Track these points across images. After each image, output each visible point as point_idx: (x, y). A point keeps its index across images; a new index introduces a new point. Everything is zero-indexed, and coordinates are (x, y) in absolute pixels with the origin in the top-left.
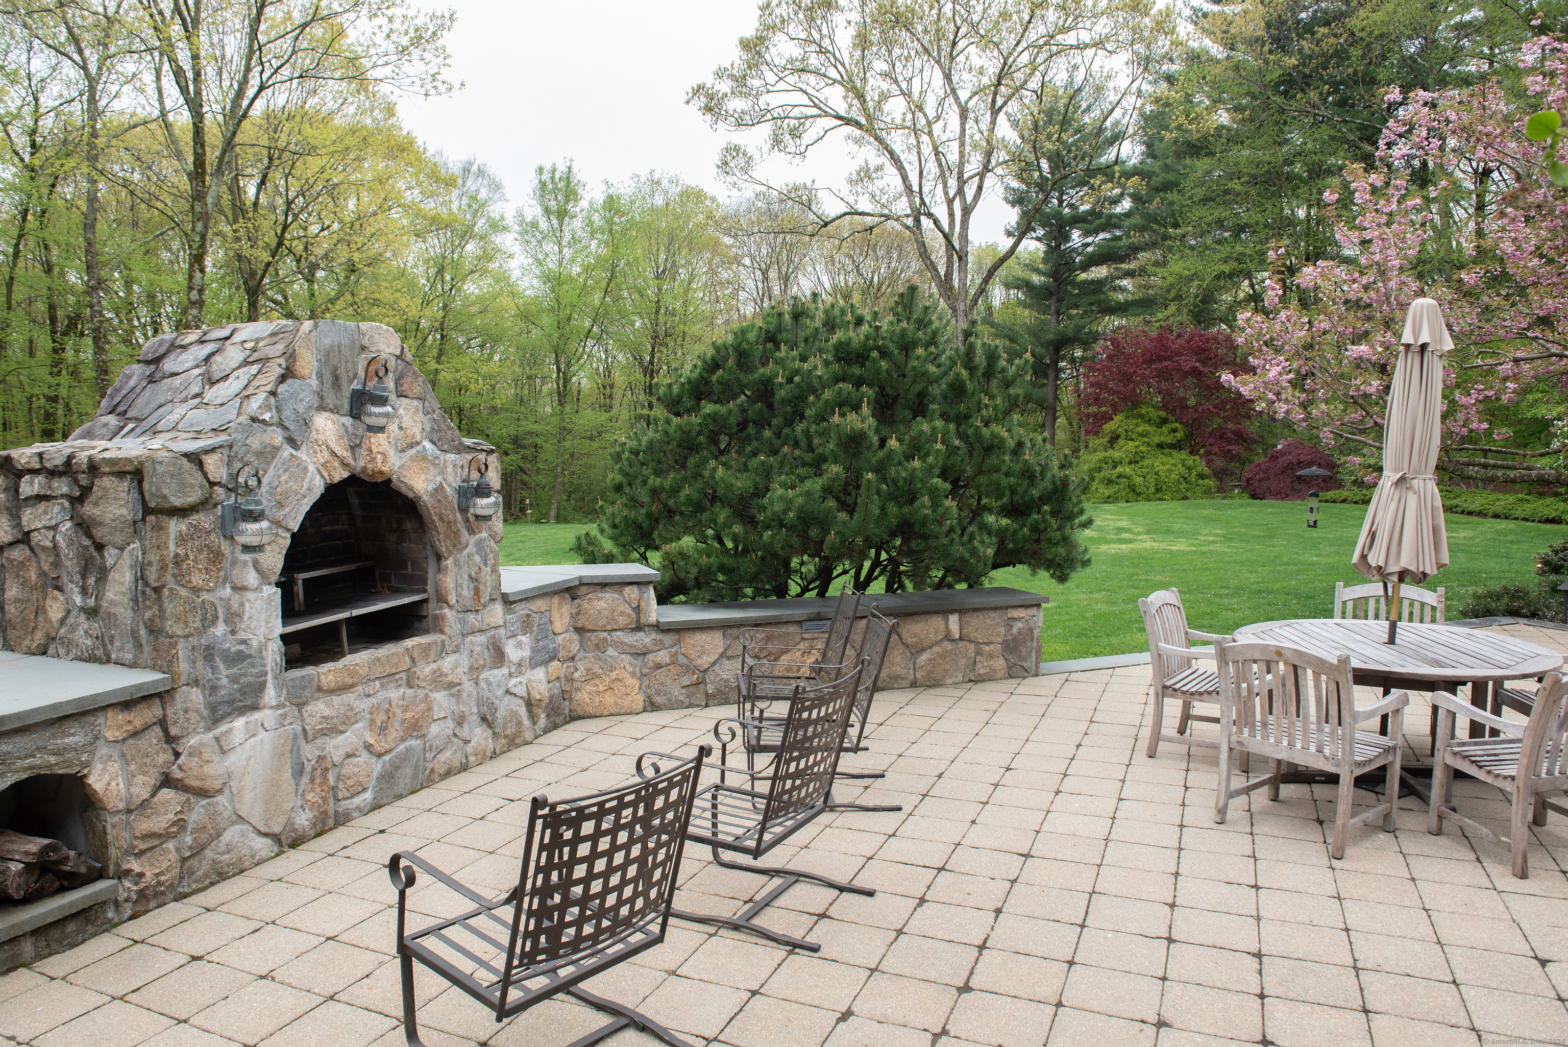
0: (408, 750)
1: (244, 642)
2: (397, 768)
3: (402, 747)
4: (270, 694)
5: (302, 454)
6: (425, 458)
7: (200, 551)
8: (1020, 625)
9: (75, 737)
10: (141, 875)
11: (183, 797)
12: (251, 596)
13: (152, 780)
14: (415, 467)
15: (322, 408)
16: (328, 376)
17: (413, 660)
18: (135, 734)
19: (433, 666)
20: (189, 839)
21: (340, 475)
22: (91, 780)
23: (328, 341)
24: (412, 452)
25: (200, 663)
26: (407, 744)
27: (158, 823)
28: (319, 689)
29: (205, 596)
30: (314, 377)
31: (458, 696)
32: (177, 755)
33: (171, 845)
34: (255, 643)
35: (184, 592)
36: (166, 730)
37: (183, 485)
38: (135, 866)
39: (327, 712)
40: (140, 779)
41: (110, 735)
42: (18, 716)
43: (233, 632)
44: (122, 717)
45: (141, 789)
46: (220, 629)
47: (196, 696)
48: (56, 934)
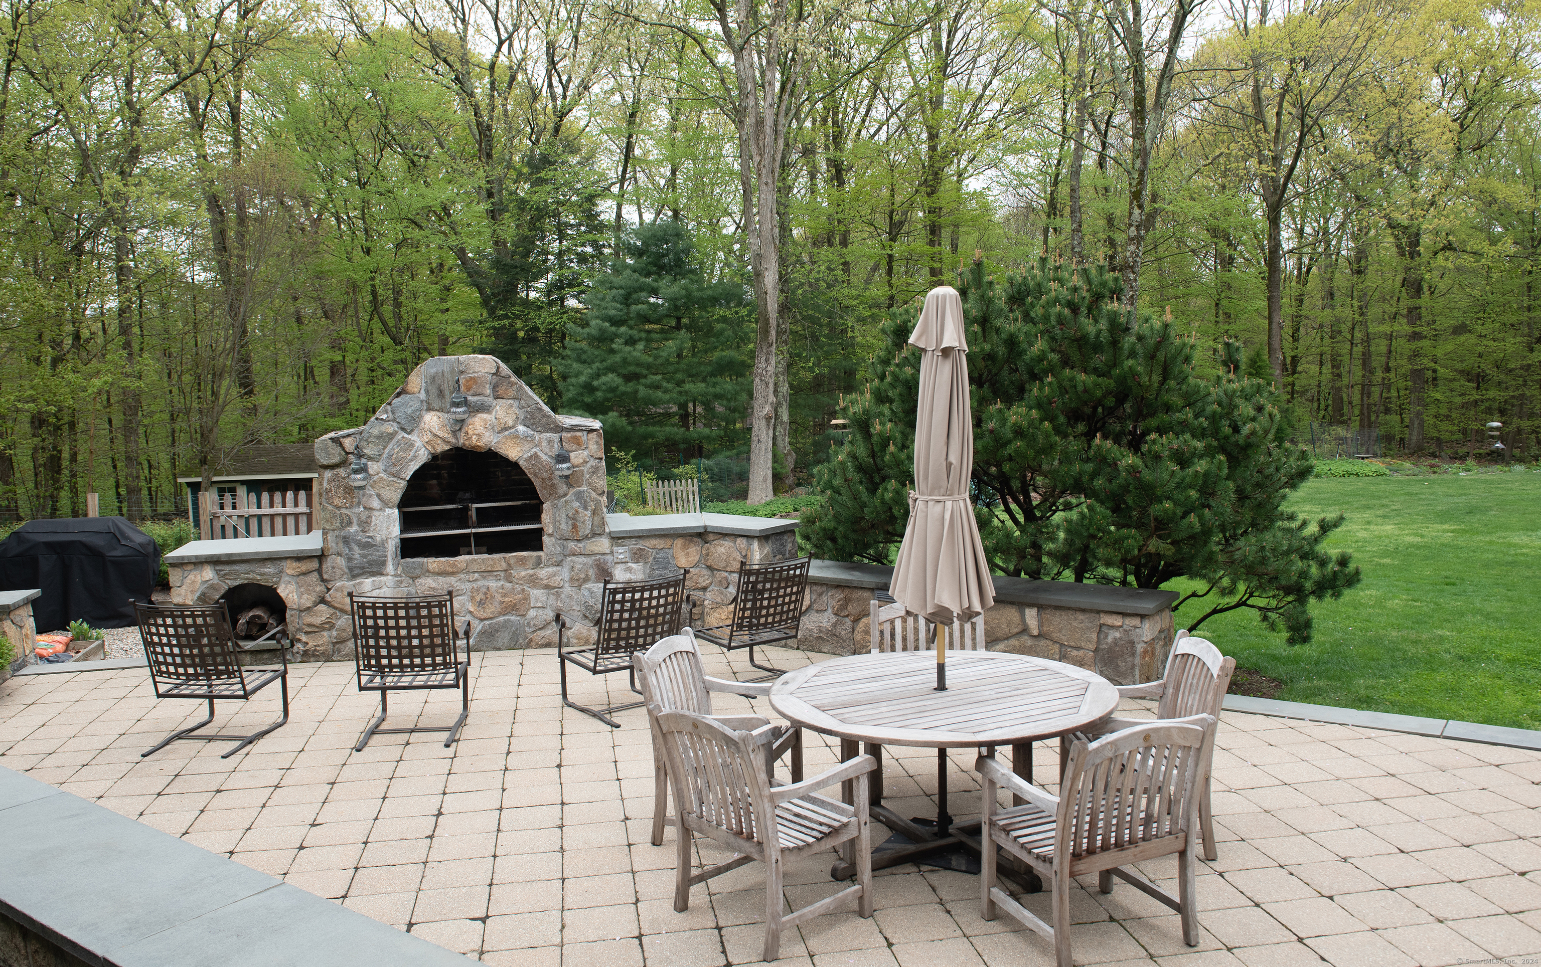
0: (505, 621)
1: (371, 537)
2: (497, 631)
3: (502, 619)
4: (390, 568)
5: (413, 437)
6: (517, 437)
7: (339, 487)
8: (1117, 635)
9: (269, 569)
10: (307, 643)
11: (332, 611)
12: (376, 513)
13: (313, 598)
14: (510, 443)
15: (429, 409)
16: (434, 391)
17: (509, 565)
18: (304, 574)
19: (531, 572)
20: (334, 633)
21: (441, 447)
22: (279, 591)
23: (433, 371)
24: (507, 433)
25: (341, 545)
26: (506, 618)
27: (317, 620)
28: (428, 571)
29: (344, 511)
30: (423, 391)
31: (558, 595)
32: (329, 590)
33: (325, 633)
34: (378, 539)
35: (330, 508)
36: (321, 575)
37: (328, 454)
38: (304, 638)
39: (434, 585)
40: (305, 596)
41: (289, 572)
42: (239, 554)
43: (363, 531)
44: (295, 564)
45: (307, 600)
46: (354, 529)
47: (341, 562)
48: (259, 656)
